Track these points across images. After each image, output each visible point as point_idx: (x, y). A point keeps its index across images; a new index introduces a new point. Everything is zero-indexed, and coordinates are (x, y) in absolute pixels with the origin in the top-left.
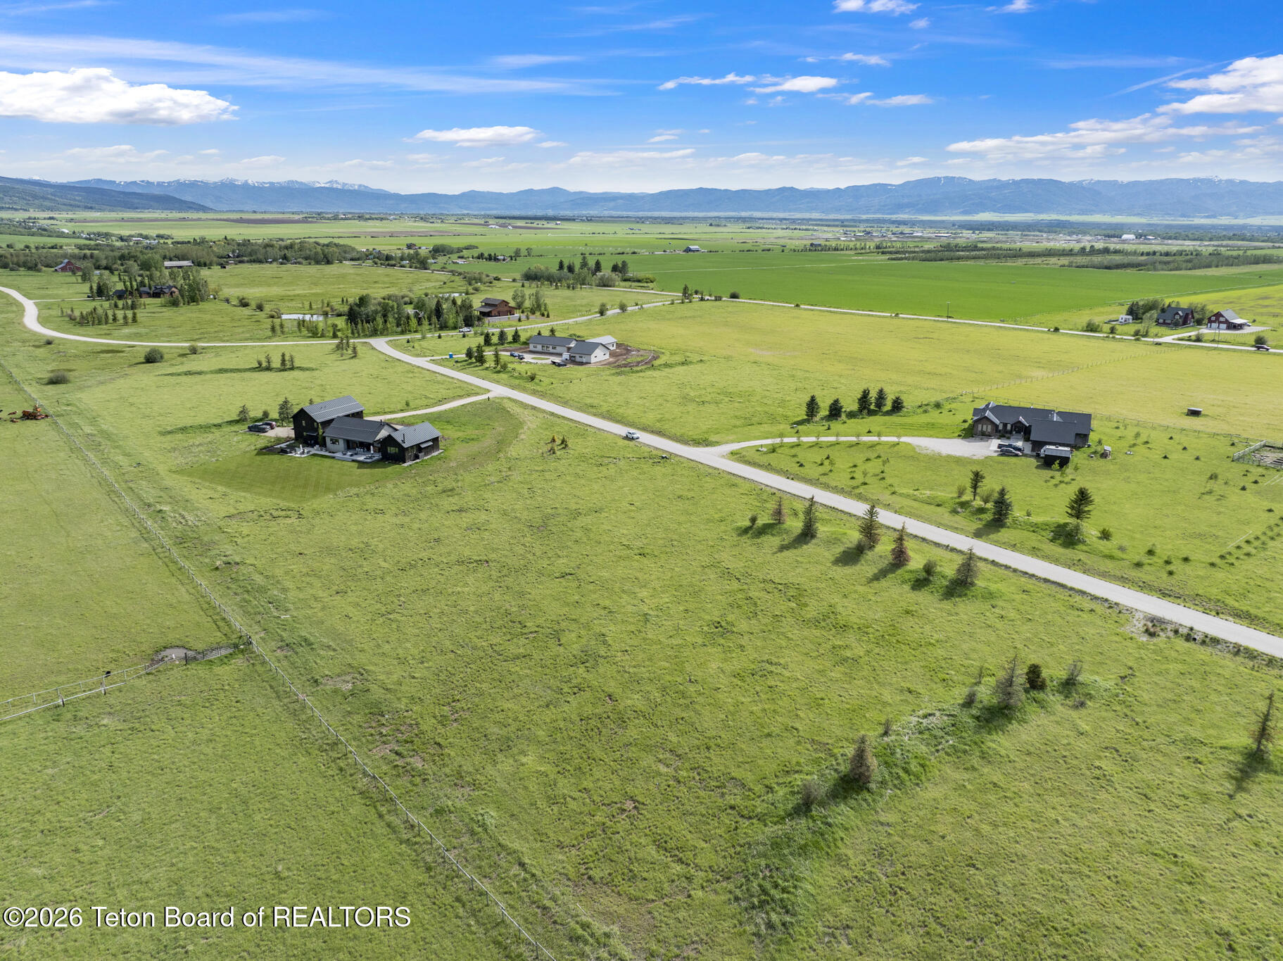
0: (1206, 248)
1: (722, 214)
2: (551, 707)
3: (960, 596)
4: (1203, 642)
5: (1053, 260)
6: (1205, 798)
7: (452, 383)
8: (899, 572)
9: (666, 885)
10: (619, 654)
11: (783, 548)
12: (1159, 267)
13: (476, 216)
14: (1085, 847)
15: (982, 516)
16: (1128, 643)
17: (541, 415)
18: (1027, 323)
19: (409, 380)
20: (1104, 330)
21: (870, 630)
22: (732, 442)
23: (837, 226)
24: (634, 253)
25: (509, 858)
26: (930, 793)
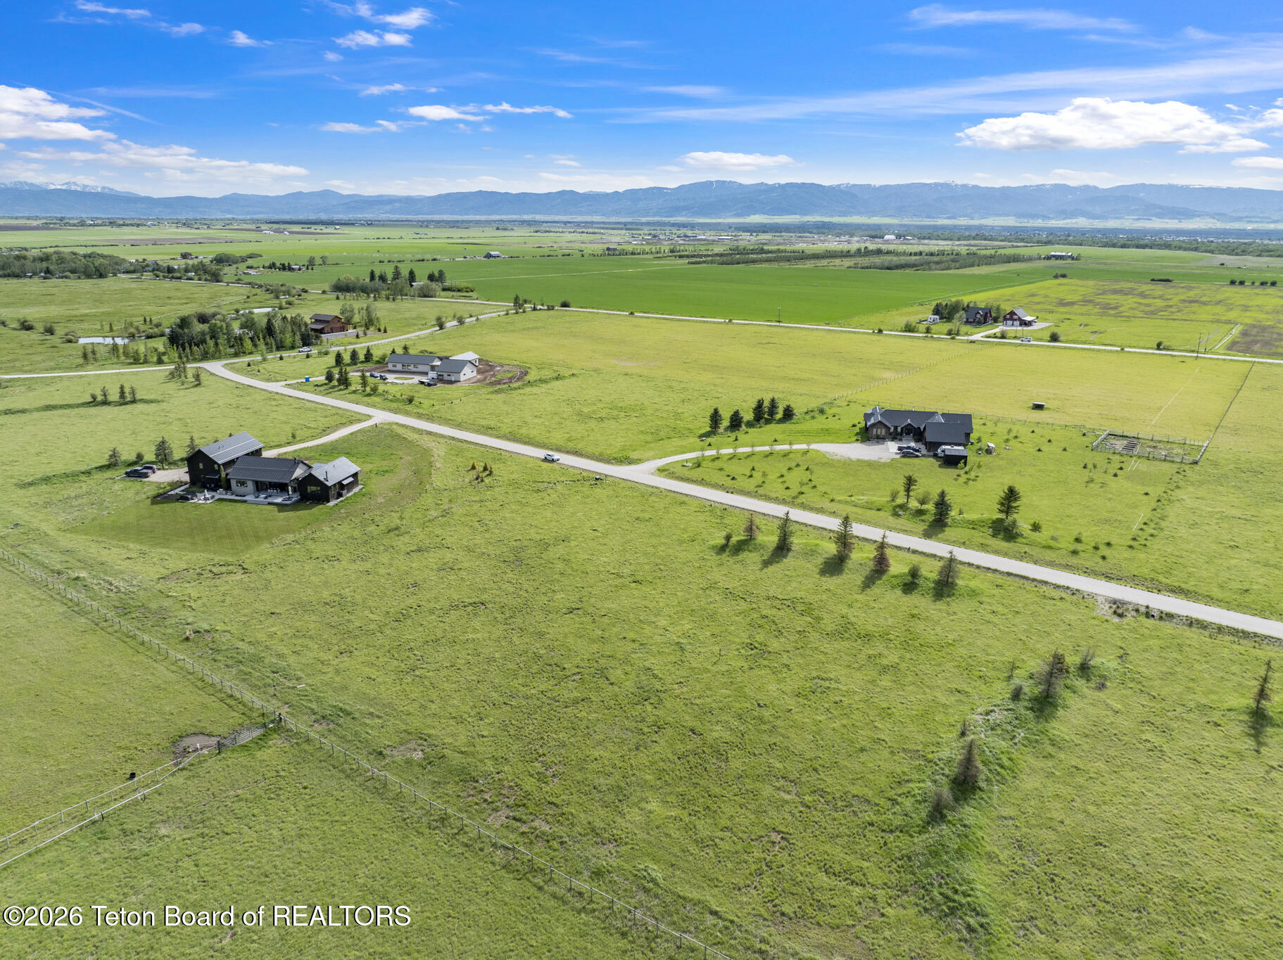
0: (962, 248)
1: (504, 217)
2: (641, 748)
3: (949, 596)
4: (1161, 618)
5: (837, 261)
6: (1240, 756)
7: (326, 410)
8: (885, 577)
9: (856, 908)
10: (676, 686)
11: (766, 563)
12: (933, 266)
13: (244, 221)
14: (1177, 812)
15: (923, 517)
16: (1106, 625)
17: (442, 441)
18: (849, 326)
19: (275, 408)
20: (920, 329)
21: (892, 637)
22: (654, 458)
23: (621, 229)
24: (434, 260)
25: (697, 909)
26: (1029, 783)
